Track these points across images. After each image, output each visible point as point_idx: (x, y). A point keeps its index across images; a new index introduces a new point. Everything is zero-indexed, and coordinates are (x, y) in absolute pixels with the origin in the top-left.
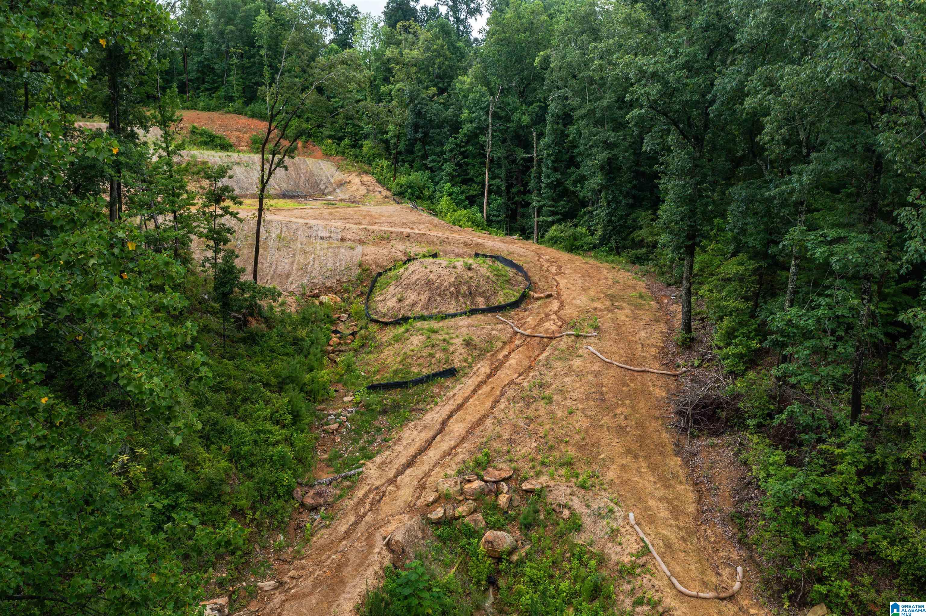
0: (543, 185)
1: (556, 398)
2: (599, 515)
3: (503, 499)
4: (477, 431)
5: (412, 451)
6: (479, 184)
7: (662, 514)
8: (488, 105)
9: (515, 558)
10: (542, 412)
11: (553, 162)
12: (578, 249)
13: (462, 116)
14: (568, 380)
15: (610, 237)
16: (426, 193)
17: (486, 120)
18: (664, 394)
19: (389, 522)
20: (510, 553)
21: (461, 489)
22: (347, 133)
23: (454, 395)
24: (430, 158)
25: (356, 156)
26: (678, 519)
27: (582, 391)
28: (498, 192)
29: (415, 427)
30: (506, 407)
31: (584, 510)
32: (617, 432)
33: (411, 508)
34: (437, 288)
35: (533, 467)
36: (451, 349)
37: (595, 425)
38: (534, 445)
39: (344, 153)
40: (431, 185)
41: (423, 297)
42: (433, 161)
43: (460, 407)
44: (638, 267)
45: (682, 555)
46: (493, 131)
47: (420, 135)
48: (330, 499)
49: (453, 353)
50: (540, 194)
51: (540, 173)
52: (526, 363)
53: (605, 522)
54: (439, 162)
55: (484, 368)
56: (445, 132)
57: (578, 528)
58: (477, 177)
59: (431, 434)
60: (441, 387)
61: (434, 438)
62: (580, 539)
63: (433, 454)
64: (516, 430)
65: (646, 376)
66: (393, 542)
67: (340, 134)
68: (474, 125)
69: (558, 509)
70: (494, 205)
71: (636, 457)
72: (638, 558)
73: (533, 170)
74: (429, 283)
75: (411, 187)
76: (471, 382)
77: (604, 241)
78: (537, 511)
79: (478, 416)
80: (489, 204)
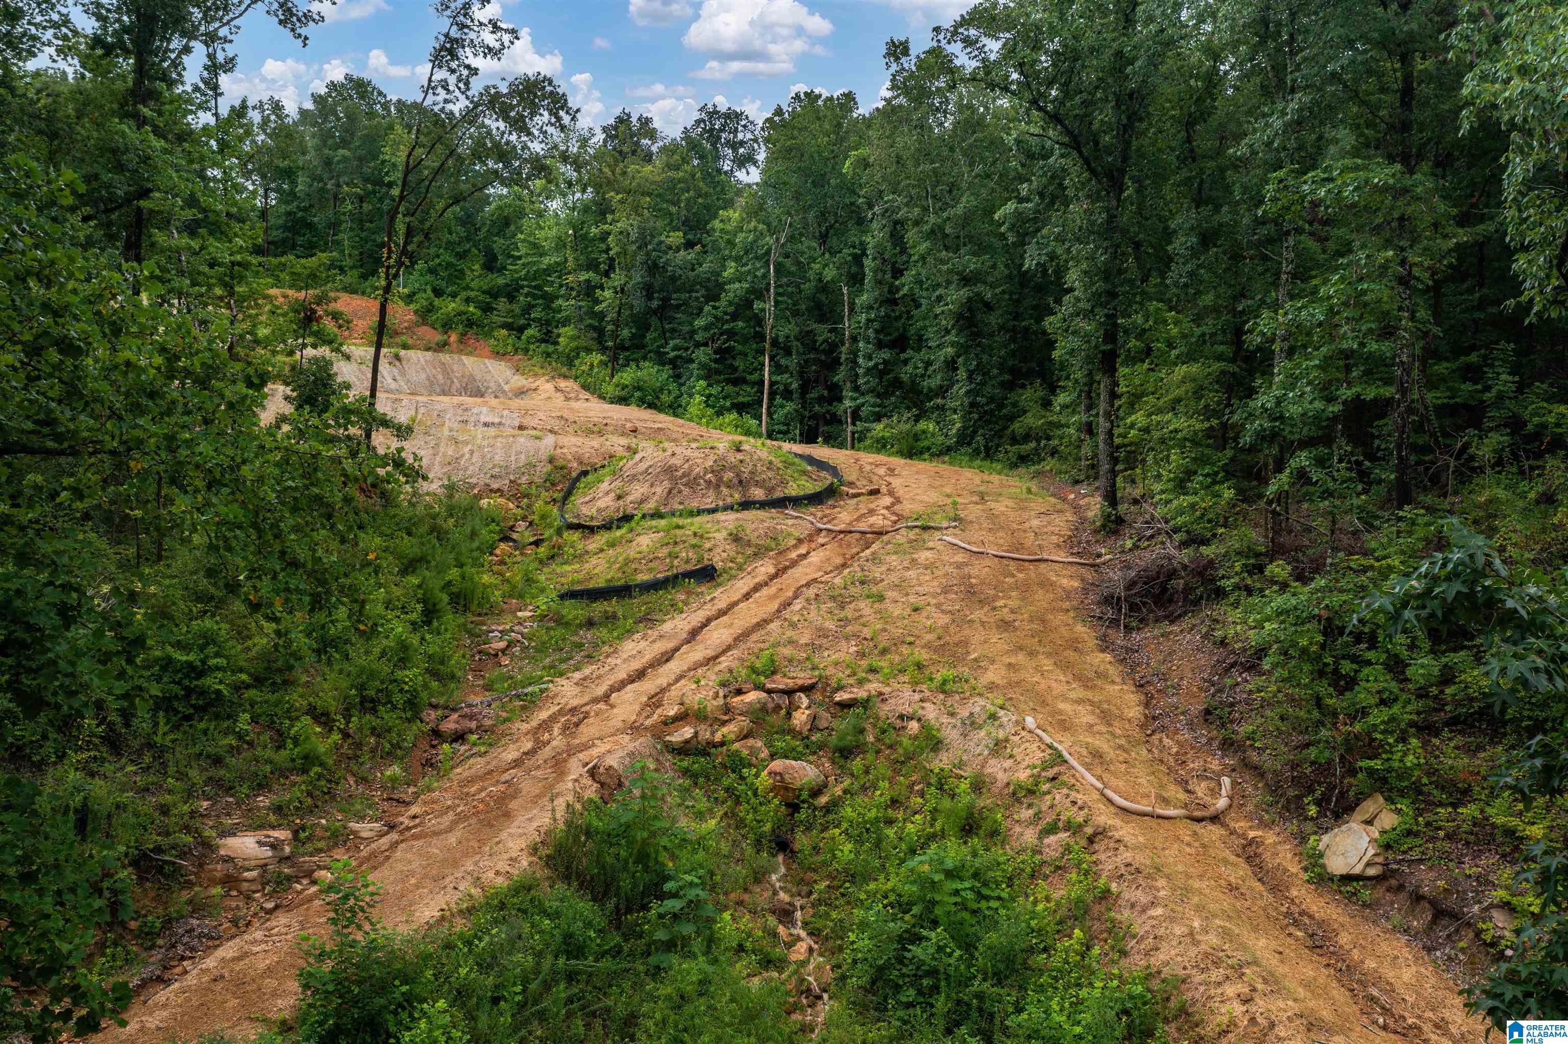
0: (861, 371)
1: (889, 594)
2: (972, 724)
3: (800, 718)
4: (754, 637)
5: (636, 665)
6: (754, 384)
7: (1084, 720)
8: (768, 253)
9: (823, 800)
10: (867, 611)
11: (877, 332)
12: (921, 453)
13: (725, 274)
14: (912, 573)
15: (975, 432)
16: (665, 398)
17: (765, 276)
18: (1076, 584)
19: (594, 745)
20: (816, 792)
21: (726, 704)
22: (534, 320)
23: (712, 599)
24: (672, 343)
25: (548, 355)
26: (1111, 725)
27: (936, 583)
28: (787, 394)
29: (644, 637)
30: (804, 608)
31: (945, 719)
32: (998, 627)
33: (634, 729)
34: (684, 475)
35: (854, 674)
36: (708, 545)
37: (959, 620)
38: (853, 649)
39: (526, 351)
40: (673, 386)
41: (659, 490)
42: (676, 348)
43: (722, 613)
44: (1022, 470)
45: (1123, 767)
46: (777, 294)
47: (655, 304)
48: (487, 722)
49: (710, 550)
50: (856, 389)
51: (855, 353)
52: (839, 561)
53: (982, 733)
54: (687, 349)
55: (765, 568)
56: (697, 298)
57: (937, 745)
58: (751, 373)
59: (670, 645)
60: (689, 593)
61: (677, 649)
62: (942, 762)
63: (674, 667)
64: (822, 633)
65: (1043, 566)
66: (602, 770)
67: (522, 322)
68: (746, 285)
69: (899, 724)
70: (779, 415)
71: (1032, 654)
72: (1043, 769)
73: (844, 349)
74: (669, 470)
75: (639, 389)
76: (743, 585)
77: (964, 439)
78: (862, 731)
79: (755, 621)
80: (770, 414)
